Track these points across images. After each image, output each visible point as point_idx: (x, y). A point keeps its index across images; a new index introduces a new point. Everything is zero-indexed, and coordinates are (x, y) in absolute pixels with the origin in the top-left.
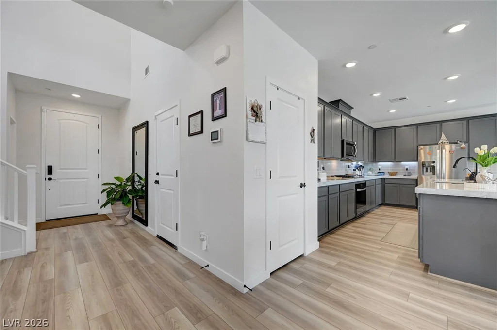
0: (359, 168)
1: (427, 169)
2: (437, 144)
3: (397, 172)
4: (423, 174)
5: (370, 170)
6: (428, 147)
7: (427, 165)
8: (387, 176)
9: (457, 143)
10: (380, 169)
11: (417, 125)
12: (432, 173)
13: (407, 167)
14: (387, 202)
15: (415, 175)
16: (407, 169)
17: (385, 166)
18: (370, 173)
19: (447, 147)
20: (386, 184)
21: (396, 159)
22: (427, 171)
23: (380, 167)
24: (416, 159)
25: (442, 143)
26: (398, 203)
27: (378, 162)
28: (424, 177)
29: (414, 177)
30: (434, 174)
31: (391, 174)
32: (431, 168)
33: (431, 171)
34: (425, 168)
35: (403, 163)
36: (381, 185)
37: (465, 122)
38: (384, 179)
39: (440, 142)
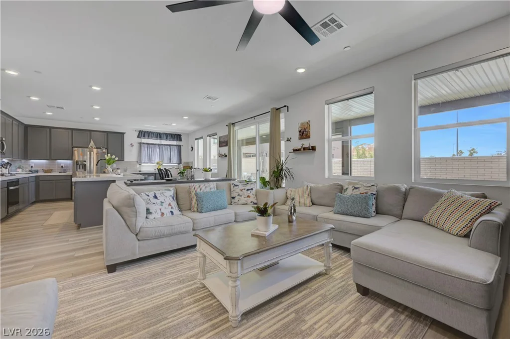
0: (5, 165)
1: (80, 166)
2: (88, 148)
3: (52, 170)
4: (77, 171)
5: (19, 167)
6: (81, 149)
7: (80, 163)
8: (41, 174)
9: (100, 148)
10: (32, 167)
11: (72, 130)
12: (83, 170)
13: (62, 165)
14: (41, 198)
15: (70, 171)
16: (62, 167)
17: (38, 163)
18: (20, 171)
19: (95, 150)
20: (40, 182)
21: (51, 157)
23: (32, 165)
24: (71, 158)
26: (54, 198)
27: (31, 159)
28: (77, 173)
29: (69, 173)
30: (85, 170)
31: (45, 171)
32: (83, 166)
33: (83, 168)
34: (78, 166)
35: (58, 161)
36: (35, 182)
37: (105, 134)
38: (39, 176)
39: (90, 146)
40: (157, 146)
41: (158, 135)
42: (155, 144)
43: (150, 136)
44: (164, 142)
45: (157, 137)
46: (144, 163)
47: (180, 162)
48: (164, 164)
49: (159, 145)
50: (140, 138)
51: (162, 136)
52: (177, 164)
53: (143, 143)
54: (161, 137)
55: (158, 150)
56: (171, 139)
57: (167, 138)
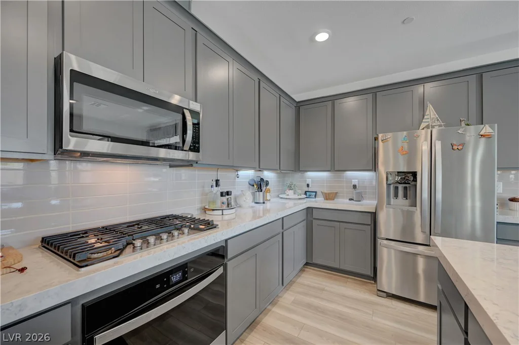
0: (260, 185)
1: (396, 188)
3: (336, 193)
4: (389, 203)
5: (290, 188)
8: (319, 202)
10: (308, 185)
12: (407, 202)
13: (355, 182)
14: (315, 261)
15: (371, 202)
16: (355, 187)
17: (317, 177)
18: (290, 193)
20: (314, 221)
22: (396, 196)
23: (309, 181)
24: (372, 166)
25: (427, 127)
26: (336, 266)
27: (306, 171)
29: (368, 204)
30: (414, 204)
31: (329, 197)
32: (405, 188)
33: (405, 196)
34: (392, 188)
35: (349, 174)
36: (304, 223)
37: (473, 79)
38: (313, 209)
39: (423, 125)
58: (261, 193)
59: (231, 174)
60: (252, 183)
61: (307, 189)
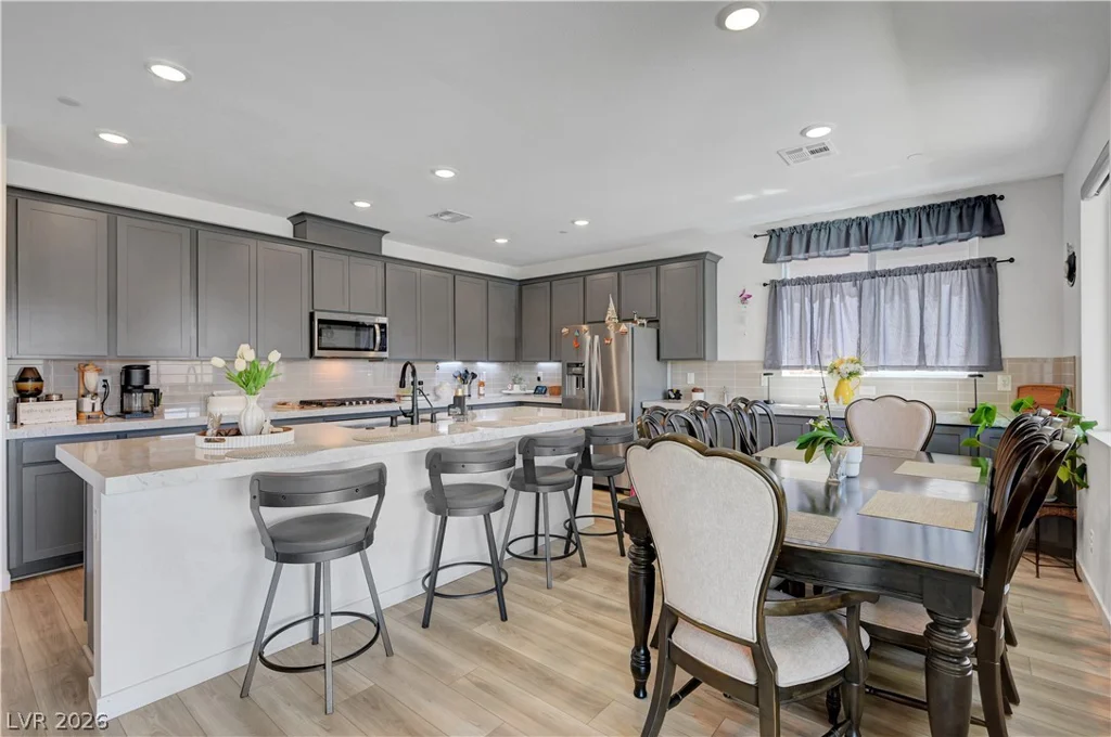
0: (465, 377)
1: (577, 379)
5: (515, 380)
10: (539, 379)
17: (549, 370)
18: (515, 388)
22: (578, 384)
25: (609, 319)
27: (530, 361)
33: (583, 385)
34: (574, 379)
37: (653, 271)
40: (847, 286)
41: (854, 231)
42: (839, 278)
43: (813, 245)
44: (887, 260)
45: (847, 244)
46: (787, 367)
47: (993, 360)
48: (867, 374)
49: (855, 278)
50: (775, 262)
51: (874, 230)
52: (965, 374)
53: (784, 283)
54: (865, 240)
55: (852, 302)
56: (927, 238)
57: (899, 236)
58: (466, 386)
59: (431, 366)
60: (457, 375)
61: (538, 384)
